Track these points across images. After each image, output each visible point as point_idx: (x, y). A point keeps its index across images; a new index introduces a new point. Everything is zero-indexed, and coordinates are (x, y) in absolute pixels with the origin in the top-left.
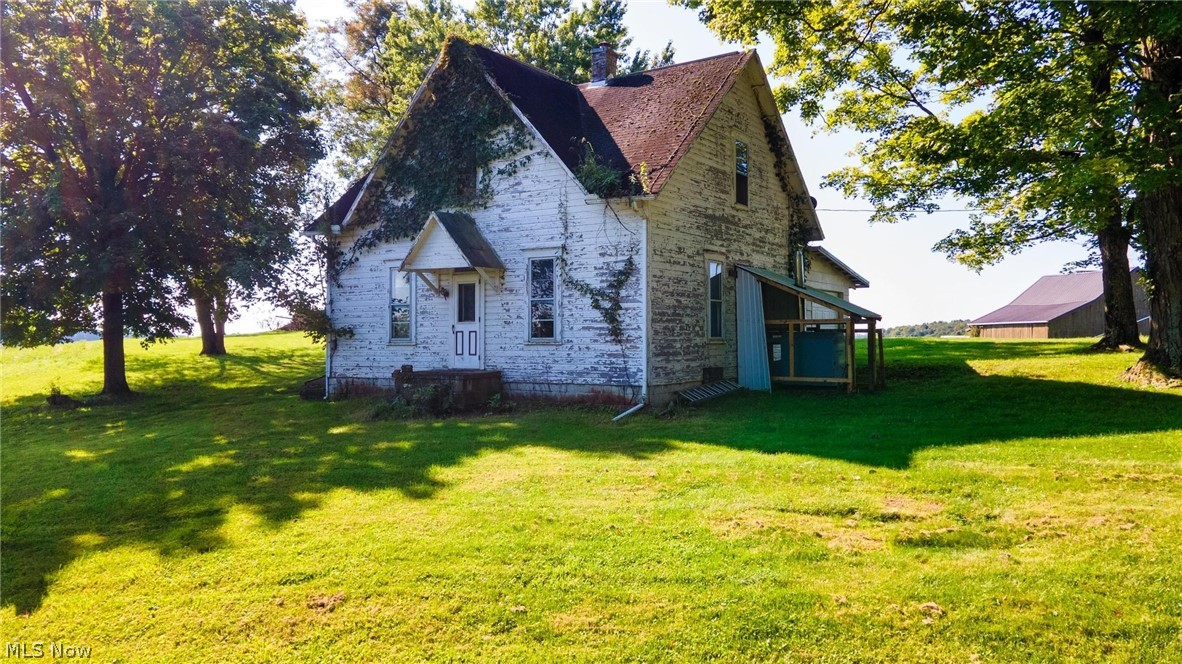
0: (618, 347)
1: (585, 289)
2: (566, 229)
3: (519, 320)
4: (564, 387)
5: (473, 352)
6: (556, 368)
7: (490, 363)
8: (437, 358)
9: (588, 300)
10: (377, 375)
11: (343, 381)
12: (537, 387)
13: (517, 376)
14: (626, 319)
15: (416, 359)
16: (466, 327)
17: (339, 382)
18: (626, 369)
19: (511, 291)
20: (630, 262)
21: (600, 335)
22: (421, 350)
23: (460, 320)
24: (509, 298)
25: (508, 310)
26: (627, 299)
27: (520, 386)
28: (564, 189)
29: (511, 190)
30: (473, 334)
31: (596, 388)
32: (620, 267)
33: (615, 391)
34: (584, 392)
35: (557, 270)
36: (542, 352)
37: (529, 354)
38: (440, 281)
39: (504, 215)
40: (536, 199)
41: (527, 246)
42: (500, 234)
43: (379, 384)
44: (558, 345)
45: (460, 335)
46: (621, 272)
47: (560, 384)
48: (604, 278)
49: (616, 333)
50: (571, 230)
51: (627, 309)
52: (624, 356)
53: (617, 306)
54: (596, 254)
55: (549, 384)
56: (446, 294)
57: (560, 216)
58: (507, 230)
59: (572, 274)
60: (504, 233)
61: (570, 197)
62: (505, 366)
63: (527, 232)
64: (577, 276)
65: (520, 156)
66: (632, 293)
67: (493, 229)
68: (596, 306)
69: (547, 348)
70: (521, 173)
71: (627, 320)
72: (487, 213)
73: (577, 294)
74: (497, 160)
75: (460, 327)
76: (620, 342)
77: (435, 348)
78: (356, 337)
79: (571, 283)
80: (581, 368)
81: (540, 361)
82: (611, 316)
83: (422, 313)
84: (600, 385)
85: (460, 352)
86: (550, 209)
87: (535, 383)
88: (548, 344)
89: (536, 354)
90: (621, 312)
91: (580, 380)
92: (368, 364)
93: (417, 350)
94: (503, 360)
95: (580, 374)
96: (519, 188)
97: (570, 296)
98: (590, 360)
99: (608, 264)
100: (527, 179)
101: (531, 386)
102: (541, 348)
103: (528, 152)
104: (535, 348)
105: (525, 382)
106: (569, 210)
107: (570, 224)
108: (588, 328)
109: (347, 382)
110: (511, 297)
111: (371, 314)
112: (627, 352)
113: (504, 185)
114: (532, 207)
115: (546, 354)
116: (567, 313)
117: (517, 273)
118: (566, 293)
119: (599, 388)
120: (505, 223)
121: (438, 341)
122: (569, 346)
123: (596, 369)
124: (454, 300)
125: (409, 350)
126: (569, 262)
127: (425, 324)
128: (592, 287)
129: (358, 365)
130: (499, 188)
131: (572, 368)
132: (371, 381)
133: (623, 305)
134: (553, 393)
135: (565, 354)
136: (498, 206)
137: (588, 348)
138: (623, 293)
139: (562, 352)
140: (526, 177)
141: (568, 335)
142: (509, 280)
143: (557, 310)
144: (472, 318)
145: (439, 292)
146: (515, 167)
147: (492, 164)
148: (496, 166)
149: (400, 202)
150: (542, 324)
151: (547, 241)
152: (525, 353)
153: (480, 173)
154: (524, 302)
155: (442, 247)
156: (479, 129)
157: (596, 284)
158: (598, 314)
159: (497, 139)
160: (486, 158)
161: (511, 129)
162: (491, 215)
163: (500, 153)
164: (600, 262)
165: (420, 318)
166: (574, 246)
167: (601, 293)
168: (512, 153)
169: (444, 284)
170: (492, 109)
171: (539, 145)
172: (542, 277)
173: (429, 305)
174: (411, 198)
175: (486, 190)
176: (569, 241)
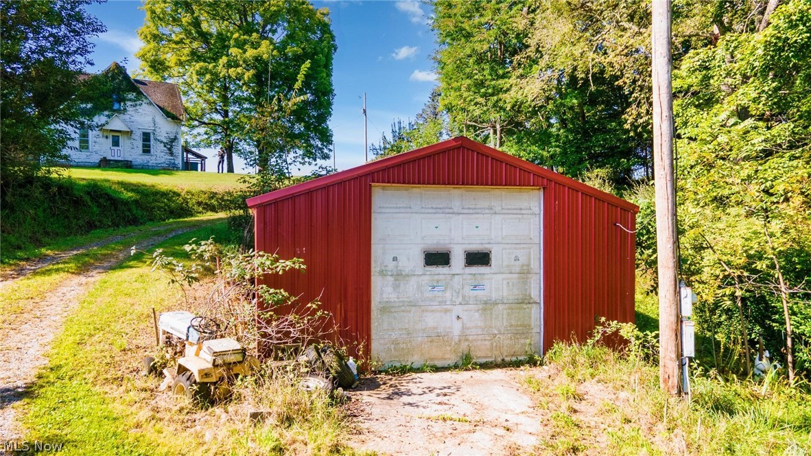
0: (172, 158)
1: (161, 142)
2: (154, 125)
3: (137, 148)
5: (119, 155)
6: (151, 162)
7: (126, 159)
8: (102, 157)
9: (162, 145)
12: (144, 167)
13: (137, 163)
14: (174, 150)
16: (116, 148)
18: (175, 163)
19: (134, 139)
20: (176, 136)
21: (166, 154)
22: (94, 153)
23: (113, 146)
24: (132, 141)
25: (133, 145)
27: (137, 166)
28: (154, 115)
29: (134, 111)
30: (119, 151)
31: (164, 167)
32: (173, 137)
33: (171, 168)
34: (161, 168)
35: (152, 136)
36: (146, 158)
38: (103, 133)
39: (131, 118)
40: (144, 115)
41: (140, 128)
42: (129, 122)
44: (152, 155)
45: (113, 150)
46: (172, 139)
48: (168, 140)
49: (171, 154)
50: (156, 125)
52: (174, 160)
53: (172, 146)
54: (165, 133)
55: (148, 166)
56: (107, 137)
57: (152, 121)
58: (132, 122)
59: (157, 137)
61: (156, 117)
63: (141, 124)
64: (159, 138)
65: (138, 103)
66: (176, 144)
67: (127, 121)
68: (165, 146)
70: (138, 107)
72: (124, 116)
73: (159, 143)
75: (112, 148)
76: (173, 156)
77: (101, 154)
79: (156, 139)
80: (160, 162)
82: (170, 149)
83: (95, 142)
84: (167, 167)
85: (113, 154)
86: (149, 119)
87: (143, 165)
88: (148, 155)
89: (144, 158)
93: (92, 153)
94: (131, 158)
95: (160, 164)
96: (138, 111)
98: (163, 160)
99: (169, 136)
101: (142, 167)
103: (141, 102)
104: (144, 156)
105: (140, 165)
106: (156, 120)
108: (162, 152)
110: (135, 141)
113: (131, 109)
114: (142, 117)
115: (148, 158)
116: (155, 147)
117: (136, 134)
118: (155, 142)
120: (131, 120)
121: (102, 151)
122: (156, 156)
123: (165, 163)
124: (110, 140)
125: (89, 154)
126: (156, 134)
127: (96, 146)
130: (129, 110)
131: (157, 162)
133: (174, 147)
134: (150, 169)
136: (129, 115)
137: (162, 157)
138: (174, 145)
139: (154, 158)
140: (140, 109)
141: (156, 153)
142: (133, 136)
143: (152, 146)
144: (118, 145)
145: (103, 136)
146: (136, 105)
147: (127, 102)
148: (129, 103)
149: (84, 105)
150: (146, 150)
151: (148, 127)
152: (140, 157)
153: (122, 104)
154: (139, 143)
155: (117, 124)
156: (123, 91)
157: (165, 141)
158: (166, 149)
159: (129, 96)
160: (124, 100)
161: (134, 94)
162: (126, 117)
163: (130, 100)
164: (166, 135)
165: (93, 144)
166: (157, 130)
167: (167, 143)
168: (135, 101)
169: (105, 134)
170: (127, 86)
171: (145, 101)
172: (146, 137)
173: (98, 140)
174: (89, 106)
175: (125, 109)
176: (156, 128)
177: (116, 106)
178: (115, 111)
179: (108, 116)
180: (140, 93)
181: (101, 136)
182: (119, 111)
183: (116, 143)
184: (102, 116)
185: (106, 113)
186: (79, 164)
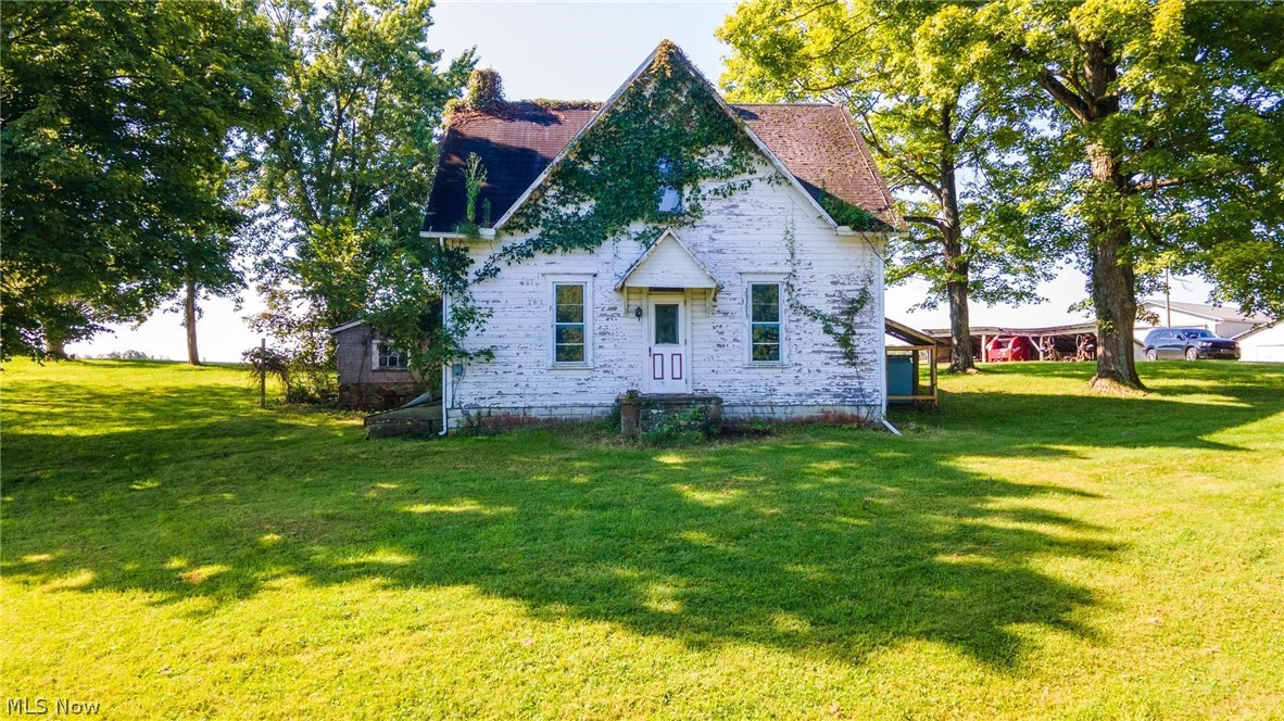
0: (853, 370)
1: (815, 316)
2: (792, 254)
3: (736, 344)
4: (789, 409)
5: (677, 375)
6: (781, 390)
7: (699, 387)
8: (625, 382)
9: (819, 325)
10: (531, 404)
11: (473, 413)
12: (758, 410)
13: (734, 400)
14: (860, 344)
15: (592, 384)
16: (667, 349)
17: (466, 414)
18: (861, 390)
19: (726, 314)
20: (864, 291)
21: (832, 358)
22: (600, 374)
23: (657, 342)
24: (719, 320)
25: (722, 333)
26: (861, 325)
27: (736, 409)
28: (789, 218)
29: (726, 211)
30: (676, 358)
31: (826, 409)
32: (855, 295)
33: (849, 411)
34: (814, 412)
35: (783, 295)
36: (765, 375)
37: (749, 377)
38: (628, 299)
39: (715, 236)
40: (757, 224)
41: (744, 269)
42: (711, 255)
43: (533, 413)
44: (783, 367)
45: (658, 358)
46: (853, 301)
47: (786, 405)
48: (836, 305)
49: (850, 357)
50: (798, 257)
51: (861, 335)
52: (859, 377)
53: (850, 329)
54: (827, 282)
55: (772, 405)
56: (639, 313)
57: (785, 243)
58: (720, 251)
59: (800, 299)
60: (716, 254)
61: (798, 225)
62: (721, 390)
63: (745, 256)
64: (804, 301)
65: (738, 180)
66: (867, 319)
67: (701, 250)
68: (828, 331)
69: (771, 371)
70: (738, 196)
71: (862, 345)
72: (693, 232)
73: (806, 319)
74: (708, 179)
75: (657, 349)
76: (854, 364)
77: (621, 372)
78: (498, 360)
79: (796, 307)
80: (811, 390)
81: (762, 384)
82: (844, 341)
83: (601, 334)
84: (833, 405)
85: (658, 375)
86: (774, 235)
87: (756, 405)
88: (773, 367)
89: (757, 377)
90: (854, 337)
91: (810, 402)
92: (518, 390)
93: (595, 374)
94: (716, 383)
95: (811, 396)
96: (736, 211)
97: (798, 320)
98: (821, 382)
99: (841, 293)
100: (744, 202)
101: (750, 409)
102: (761, 371)
103: (747, 176)
104: (757, 371)
105: (744, 405)
106: (796, 238)
107: (797, 251)
108: (819, 352)
109: (479, 414)
110: (726, 319)
111: (522, 334)
112: (862, 374)
113: (716, 206)
114: (750, 231)
115: (771, 377)
116: (794, 337)
117: (733, 296)
118: (794, 318)
119: (830, 409)
120: (717, 245)
121: (626, 364)
122: (798, 368)
123: (827, 390)
124: (650, 321)
125: (583, 375)
126: (796, 288)
127: (606, 345)
128: (823, 313)
129: (499, 393)
130: (710, 209)
131: (801, 389)
132: (521, 411)
133: (857, 331)
134: (777, 416)
135: (792, 377)
136: (708, 226)
137: (819, 371)
138: (857, 319)
139: (789, 375)
140: (744, 201)
141: (796, 358)
142: (724, 302)
143: (783, 334)
144: (674, 340)
145: (627, 312)
146: (732, 189)
147: (701, 183)
148: (707, 185)
149: (570, 209)
150: (766, 347)
151: (769, 265)
152: (744, 376)
153: (687, 190)
154: (741, 324)
155: (672, 265)
156: (688, 145)
157: (828, 310)
158: (829, 339)
159: (709, 159)
160: (693, 175)
161: (726, 150)
162: (700, 235)
163: (714, 173)
164: (832, 289)
165: (598, 339)
166: (803, 273)
167: (834, 319)
168: (729, 174)
169: (634, 304)
170: (702, 125)
171: (763, 171)
172: (765, 301)
173: (611, 325)
174: (587, 207)
175: (695, 208)
176: (797, 268)
177: (668, 201)
178: (662, 217)
179: (645, 239)
180: (745, 145)
181: (621, 310)
182: (676, 217)
183: (667, 328)
184: (624, 238)
185: (638, 227)
186: (556, 412)
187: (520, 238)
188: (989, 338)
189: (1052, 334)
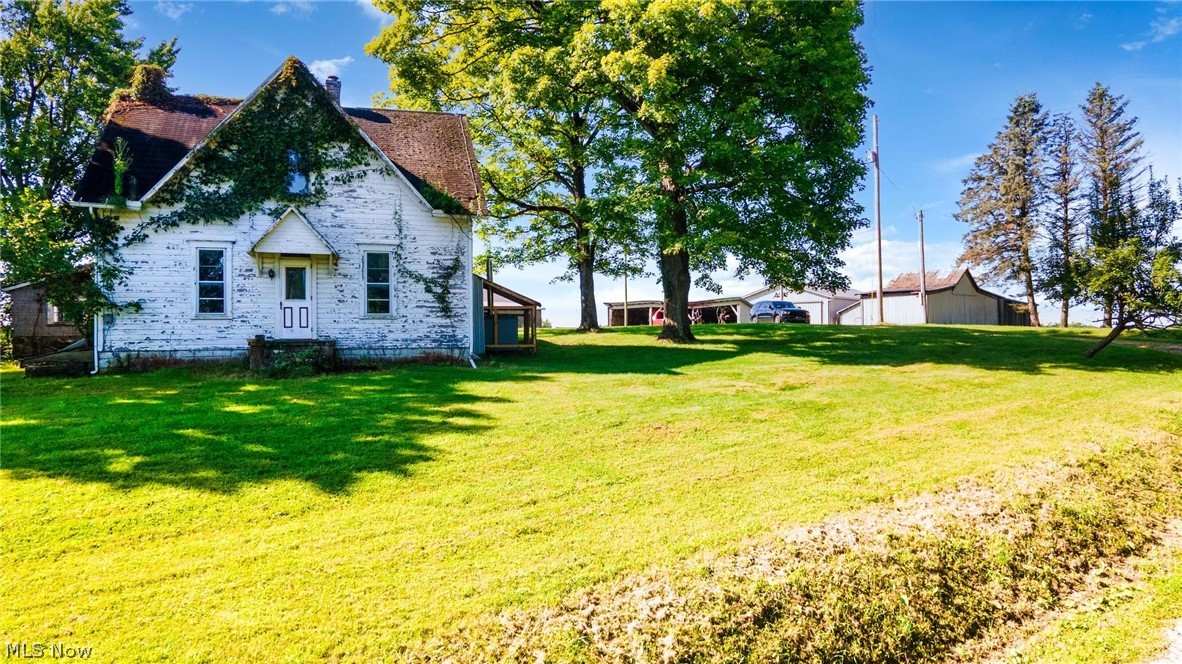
0: (448, 321)
1: (418, 278)
2: (400, 231)
3: (354, 299)
4: (398, 351)
5: (304, 324)
6: (391, 336)
7: (323, 334)
8: (260, 330)
9: (421, 286)
10: (177, 348)
11: (123, 355)
12: (372, 352)
13: (353, 344)
14: (453, 300)
15: (231, 331)
16: (296, 304)
17: (117, 356)
18: (454, 336)
19: (345, 276)
20: (457, 260)
21: (431, 312)
22: (238, 323)
23: (288, 298)
24: (340, 280)
25: (342, 291)
26: (454, 286)
27: (354, 352)
28: (398, 202)
29: (346, 195)
30: (304, 311)
31: (426, 350)
32: (449, 263)
33: (444, 352)
34: (417, 354)
35: (393, 262)
36: (377, 325)
37: (366, 326)
38: (263, 263)
39: (337, 214)
40: (371, 206)
41: (361, 241)
42: (332, 229)
43: (178, 355)
44: (393, 319)
45: (288, 311)
46: (449, 267)
47: (395, 348)
48: (435, 271)
49: (446, 311)
50: (405, 232)
51: (454, 294)
52: (453, 326)
53: (446, 289)
54: (428, 252)
55: (383, 348)
56: (272, 274)
57: (395, 221)
58: (340, 226)
59: (406, 265)
60: (337, 229)
61: (404, 208)
62: (340, 336)
63: (362, 230)
64: (411, 267)
65: (355, 171)
66: (459, 282)
67: (325, 224)
68: (428, 290)
69: (383, 321)
70: (355, 183)
71: (455, 302)
72: (318, 210)
73: (411, 281)
74: (330, 169)
75: (287, 303)
76: (449, 317)
77: (257, 322)
78: (146, 311)
79: (405, 272)
80: (415, 336)
81: (376, 331)
82: (441, 298)
83: (240, 290)
84: (432, 348)
85: (288, 324)
86: (386, 215)
87: (370, 348)
88: (384, 318)
89: (371, 326)
90: (449, 295)
91: (414, 345)
92: (164, 337)
93: (234, 323)
94: (337, 331)
95: (414, 341)
96: (354, 194)
97: (405, 282)
98: (423, 330)
99: (438, 261)
100: (361, 188)
101: (366, 352)
102: (375, 321)
103: (363, 167)
104: (371, 321)
105: (360, 348)
106: (403, 218)
107: (404, 229)
108: (421, 307)
109: (129, 356)
110: (346, 280)
111: (169, 290)
112: (455, 324)
113: (337, 190)
114: (365, 211)
115: (382, 326)
116: (401, 295)
117: (351, 262)
118: (401, 280)
119: (430, 351)
120: (338, 221)
121: (260, 316)
122: (404, 319)
123: (428, 337)
124: (281, 282)
125: (225, 323)
126: (403, 257)
127: (243, 300)
128: (425, 276)
129: (147, 339)
130: (332, 192)
131: (407, 336)
132: (167, 354)
133: (452, 291)
134: (388, 356)
135: (400, 326)
136: (331, 206)
137: (421, 321)
138: (451, 282)
139: (398, 325)
140: (361, 187)
141: (403, 311)
142: (343, 267)
143: (392, 292)
144: (302, 296)
145: (262, 273)
146: (350, 177)
147: (325, 171)
148: (330, 173)
149: (212, 188)
150: (379, 303)
151: (382, 239)
152: (360, 326)
153: (313, 177)
154: (359, 285)
155: (296, 237)
156: (314, 141)
157: (428, 274)
158: (429, 297)
159: (331, 152)
160: (318, 165)
161: (346, 146)
162: (322, 213)
163: (335, 164)
164: (431, 259)
165: (237, 295)
166: (408, 245)
167: (433, 281)
168: (348, 165)
169: (268, 266)
170: (325, 126)
171: (374, 164)
172: (377, 266)
173: (248, 284)
174: (226, 187)
175: (319, 191)
176: (404, 241)
177: (297, 185)
178: (292, 198)
179: (276, 214)
180: (359, 144)
181: (256, 271)
182: (303, 198)
183: (295, 287)
184: (259, 213)
185: (271, 204)
186: (198, 354)
187: (166, 211)
188: (655, 310)
189: (701, 307)
